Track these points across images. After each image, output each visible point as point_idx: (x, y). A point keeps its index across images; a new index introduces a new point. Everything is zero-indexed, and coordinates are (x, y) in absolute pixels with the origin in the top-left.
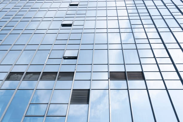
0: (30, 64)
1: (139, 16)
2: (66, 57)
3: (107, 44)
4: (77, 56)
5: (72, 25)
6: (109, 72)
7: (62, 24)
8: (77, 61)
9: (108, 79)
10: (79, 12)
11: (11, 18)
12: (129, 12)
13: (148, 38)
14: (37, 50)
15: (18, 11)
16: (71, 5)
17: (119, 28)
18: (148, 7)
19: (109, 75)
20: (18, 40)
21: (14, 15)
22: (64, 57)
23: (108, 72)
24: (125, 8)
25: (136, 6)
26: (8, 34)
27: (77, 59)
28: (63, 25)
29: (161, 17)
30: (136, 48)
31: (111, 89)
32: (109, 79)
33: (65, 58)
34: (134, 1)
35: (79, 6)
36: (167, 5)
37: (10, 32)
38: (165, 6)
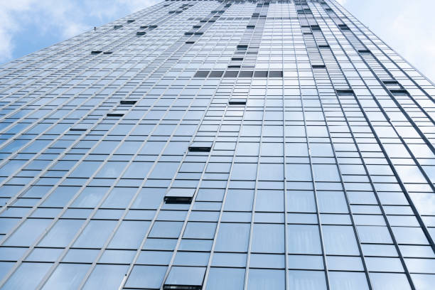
1: (371, 182)
3: (284, 254)
4: (200, 284)
5: (194, 200)
7: (165, 197)
10: (211, 168)
11: (37, 178)
13: (395, 244)
14: (94, 264)
15: (56, 160)
16: (192, 149)
17: (317, 213)
18: (393, 161)
20: (46, 234)
21: (44, 171)
22: (165, 286)
24: (333, 161)
25: (361, 157)
26: (24, 219)
28: (170, 200)
30: (363, 270)
33: (167, 289)
34: (356, 145)
35: (212, 152)
37: (28, 213)
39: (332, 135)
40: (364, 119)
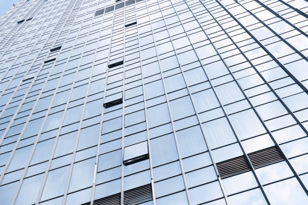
0: (67, 193)
1: (238, 48)
2: (129, 161)
3: (196, 114)
4: (147, 153)
5: (123, 100)
6: (215, 165)
7: (104, 104)
8: (151, 162)
9: (217, 178)
10: (128, 74)
11: (12, 121)
12: (217, 48)
13: (266, 83)
15: (21, 105)
16: (110, 66)
17: (208, 81)
19: (217, 171)
20: (33, 156)
21: (16, 115)
22: (124, 162)
23: (213, 165)
24: (208, 42)
25: (226, 33)
26: (14, 151)
27: (148, 158)
28: (107, 105)
29: (277, 39)
31: (228, 196)
32: (220, 178)
33: (126, 163)
34: (220, 26)
35: (125, 64)
36: (280, 14)
37: (15, 146)
38: (278, 16)
39: (202, 25)
40: (220, 7)
